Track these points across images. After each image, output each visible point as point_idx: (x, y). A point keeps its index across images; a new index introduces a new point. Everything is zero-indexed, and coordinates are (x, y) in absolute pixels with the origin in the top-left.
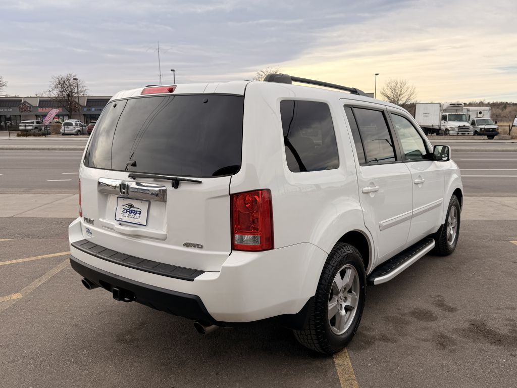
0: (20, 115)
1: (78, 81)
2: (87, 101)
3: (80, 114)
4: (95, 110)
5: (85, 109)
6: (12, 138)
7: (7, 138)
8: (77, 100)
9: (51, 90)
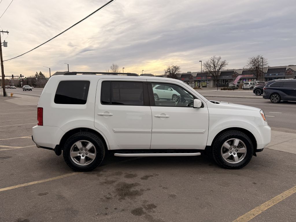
0: (232, 79)
1: (263, 59)
2: (268, 70)
3: (262, 78)
4: (272, 75)
5: (266, 75)
6: (218, 91)
7: (216, 91)
8: (261, 70)
9: (248, 65)
